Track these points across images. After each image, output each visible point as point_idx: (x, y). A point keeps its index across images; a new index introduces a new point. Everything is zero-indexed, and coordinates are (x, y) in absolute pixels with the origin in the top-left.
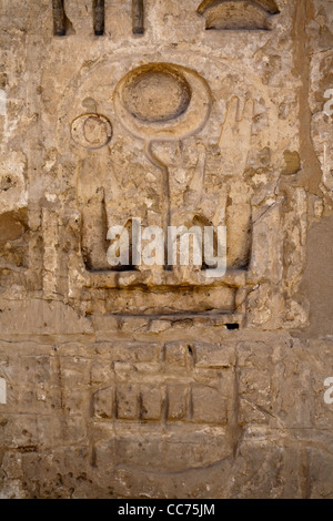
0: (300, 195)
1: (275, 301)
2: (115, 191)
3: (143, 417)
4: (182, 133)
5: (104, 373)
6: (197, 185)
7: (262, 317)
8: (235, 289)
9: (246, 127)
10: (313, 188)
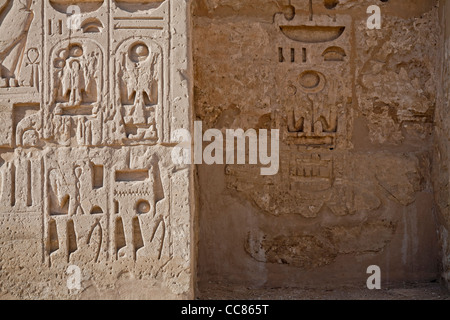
0: (352, 110)
1: (344, 141)
2: (297, 108)
3: (305, 176)
4: (317, 91)
5: (293, 162)
6: (321, 107)
7: (340, 146)
8: (332, 138)
9: (336, 90)
10: (356, 109)
